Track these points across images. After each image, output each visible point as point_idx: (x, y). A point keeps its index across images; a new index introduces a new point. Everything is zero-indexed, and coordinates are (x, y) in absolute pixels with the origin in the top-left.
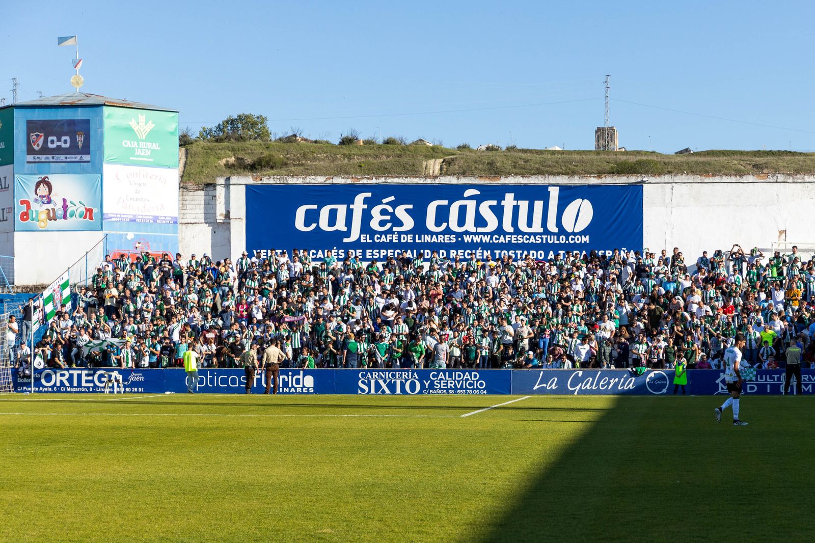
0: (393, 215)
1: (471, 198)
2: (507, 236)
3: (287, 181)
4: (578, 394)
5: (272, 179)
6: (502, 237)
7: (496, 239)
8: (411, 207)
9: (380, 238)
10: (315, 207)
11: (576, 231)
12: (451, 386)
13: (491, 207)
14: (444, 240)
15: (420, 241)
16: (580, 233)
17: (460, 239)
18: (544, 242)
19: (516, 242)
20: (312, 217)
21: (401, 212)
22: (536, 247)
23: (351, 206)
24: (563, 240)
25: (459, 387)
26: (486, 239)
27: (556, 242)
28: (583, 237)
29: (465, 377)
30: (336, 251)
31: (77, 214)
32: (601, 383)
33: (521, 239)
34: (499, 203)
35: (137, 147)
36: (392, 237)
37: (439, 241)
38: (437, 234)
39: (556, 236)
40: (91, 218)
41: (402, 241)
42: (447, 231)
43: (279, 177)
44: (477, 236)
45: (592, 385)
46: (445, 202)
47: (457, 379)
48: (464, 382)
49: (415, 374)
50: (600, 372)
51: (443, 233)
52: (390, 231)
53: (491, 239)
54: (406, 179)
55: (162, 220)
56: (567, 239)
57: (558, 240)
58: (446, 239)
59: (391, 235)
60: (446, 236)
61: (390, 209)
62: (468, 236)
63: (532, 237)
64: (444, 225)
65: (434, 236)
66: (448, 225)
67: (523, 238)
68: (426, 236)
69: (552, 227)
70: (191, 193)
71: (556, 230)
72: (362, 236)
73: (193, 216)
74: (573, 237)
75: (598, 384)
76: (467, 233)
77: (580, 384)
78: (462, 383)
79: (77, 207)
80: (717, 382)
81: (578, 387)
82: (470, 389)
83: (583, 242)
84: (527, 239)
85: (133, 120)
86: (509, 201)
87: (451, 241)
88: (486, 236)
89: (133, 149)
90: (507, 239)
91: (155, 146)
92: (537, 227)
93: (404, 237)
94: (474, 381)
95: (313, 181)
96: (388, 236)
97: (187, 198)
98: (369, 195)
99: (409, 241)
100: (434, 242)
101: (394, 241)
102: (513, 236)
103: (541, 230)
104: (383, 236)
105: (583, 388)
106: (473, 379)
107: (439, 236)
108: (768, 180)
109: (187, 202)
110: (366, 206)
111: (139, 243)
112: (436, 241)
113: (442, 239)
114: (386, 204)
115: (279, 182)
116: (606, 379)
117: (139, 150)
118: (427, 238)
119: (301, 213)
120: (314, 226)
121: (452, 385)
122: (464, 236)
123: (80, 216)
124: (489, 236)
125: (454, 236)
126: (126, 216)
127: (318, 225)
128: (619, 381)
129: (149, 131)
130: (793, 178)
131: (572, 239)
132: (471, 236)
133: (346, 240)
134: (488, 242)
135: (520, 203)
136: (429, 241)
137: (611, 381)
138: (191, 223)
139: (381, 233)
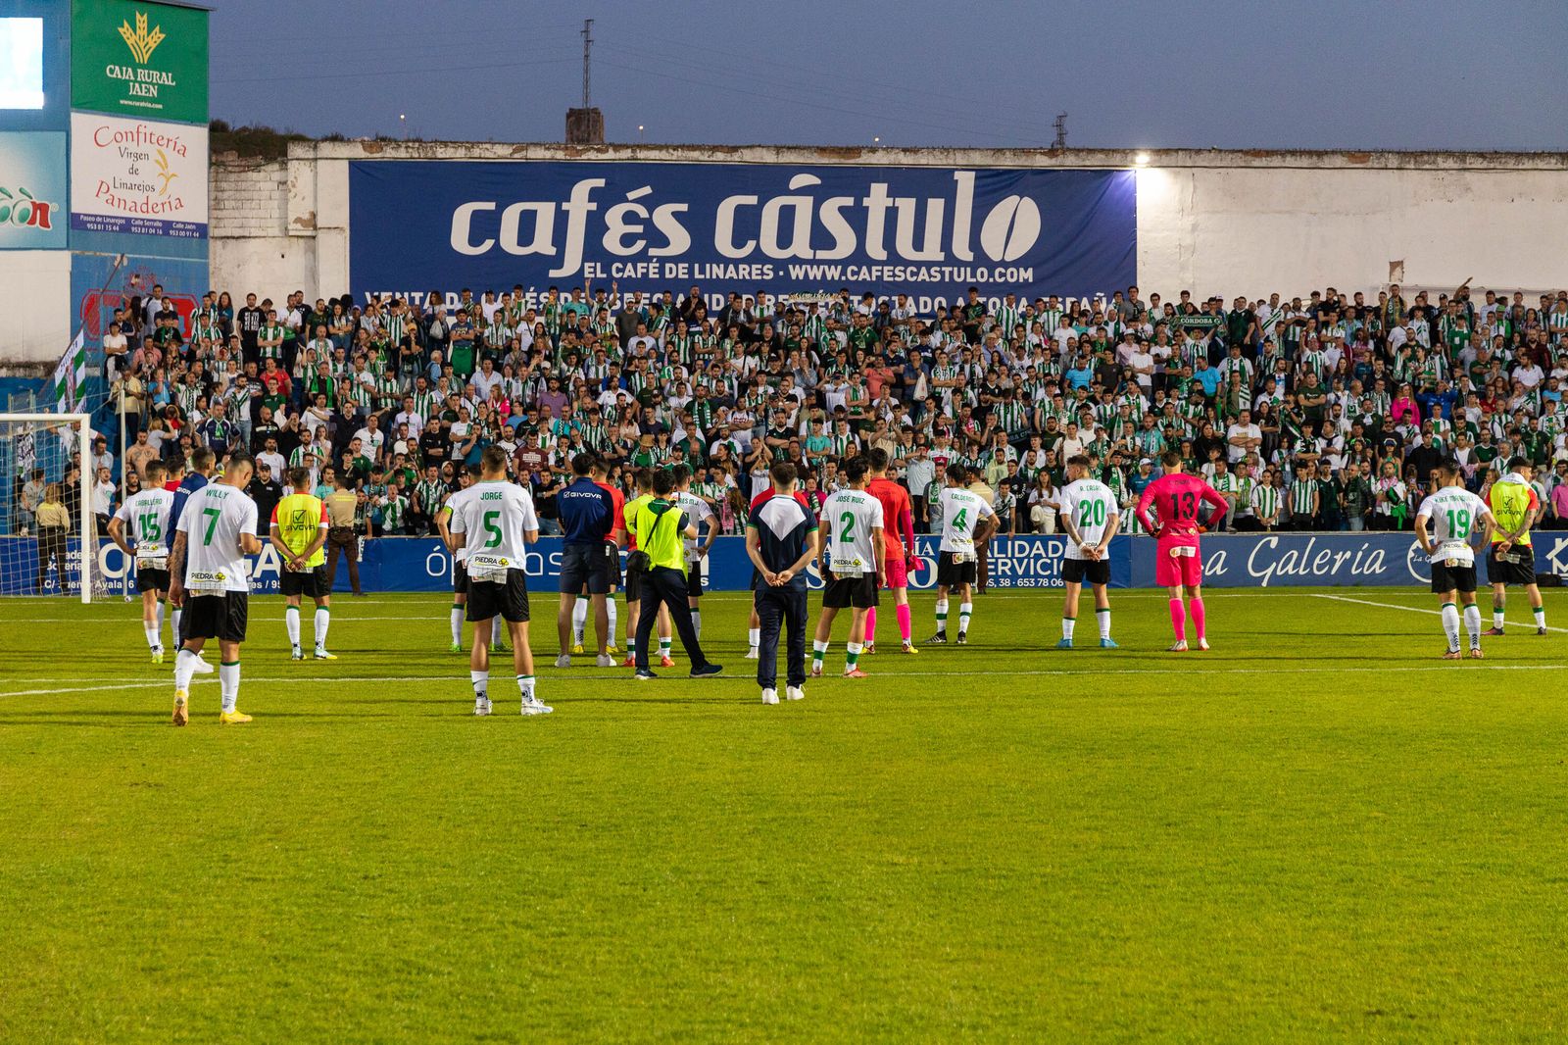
0: (648, 223)
1: (802, 191)
2: (874, 268)
3: (434, 153)
4: (1269, 584)
5: (403, 149)
6: (864, 269)
7: (853, 273)
8: (683, 207)
9: (623, 270)
10: (491, 206)
11: (1009, 258)
12: (1003, 571)
13: (842, 210)
14: (750, 274)
15: (702, 277)
16: (1017, 264)
17: (781, 273)
18: (947, 280)
19: (891, 279)
20: (484, 227)
21: (664, 217)
22: (931, 290)
23: (565, 206)
24: (982, 277)
25: (1020, 572)
26: (833, 273)
27: (969, 280)
28: (1022, 270)
29: (1034, 551)
30: (535, 295)
31: (16, 214)
32: (1317, 561)
33: (902, 274)
34: (858, 202)
35: (132, 78)
36: (647, 268)
37: (741, 277)
38: (736, 262)
39: (969, 269)
40: (44, 224)
41: (668, 276)
42: (758, 256)
43: (417, 145)
44: (815, 267)
45: (1297, 565)
46: (752, 200)
47: (1017, 555)
48: (1032, 561)
49: (928, 545)
50: (1313, 539)
51: (749, 260)
52: (642, 256)
53: (843, 273)
54: (675, 153)
55: (179, 230)
56: (991, 275)
57: (973, 275)
58: (754, 272)
59: (645, 265)
60: (754, 267)
61: (643, 213)
62: (797, 266)
63: (924, 270)
64: (751, 245)
65: (731, 267)
66: (758, 244)
67: (905, 272)
68: (714, 266)
69: (962, 250)
70: (233, 177)
71: (968, 256)
72: (587, 265)
73: (238, 223)
74: (1003, 271)
75: (1310, 564)
76: (796, 260)
77: (1274, 564)
78: (1028, 564)
79: (14, 201)
80: (1549, 556)
81: (1269, 571)
82: (1043, 577)
83: (1021, 280)
84: (913, 274)
85: (126, 24)
86: (878, 198)
87: (765, 277)
88: (833, 267)
89: (127, 82)
90: (875, 274)
91: (167, 79)
92: (932, 251)
93: (671, 269)
94: (1052, 559)
95: (488, 154)
96: (639, 265)
97: (224, 185)
98: (600, 183)
99: (681, 276)
100: (731, 278)
101: (651, 276)
102: (886, 268)
103: (941, 257)
104: (629, 266)
105: (1279, 573)
106: (1050, 555)
107: (741, 267)
108: (1370, 165)
109: (226, 195)
110: (593, 206)
111: (137, 276)
112: (736, 277)
113: (746, 273)
114: (634, 201)
115: (417, 155)
116: (1326, 554)
117: (137, 85)
118: (717, 271)
119: (462, 217)
120: (489, 244)
121: (1006, 569)
122: (791, 267)
123: (22, 219)
124: (839, 267)
125: (771, 267)
126: (113, 221)
127: (497, 243)
128: (1353, 557)
129: (154, 46)
130: (1416, 162)
131: (1001, 275)
132: (804, 267)
133: (553, 273)
134: (836, 278)
135: (900, 202)
136: (722, 277)
137: (1338, 557)
138: (233, 238)
139: (624, 260)
